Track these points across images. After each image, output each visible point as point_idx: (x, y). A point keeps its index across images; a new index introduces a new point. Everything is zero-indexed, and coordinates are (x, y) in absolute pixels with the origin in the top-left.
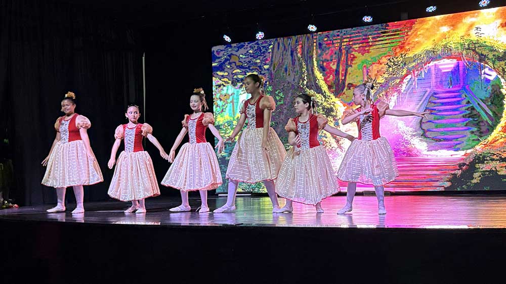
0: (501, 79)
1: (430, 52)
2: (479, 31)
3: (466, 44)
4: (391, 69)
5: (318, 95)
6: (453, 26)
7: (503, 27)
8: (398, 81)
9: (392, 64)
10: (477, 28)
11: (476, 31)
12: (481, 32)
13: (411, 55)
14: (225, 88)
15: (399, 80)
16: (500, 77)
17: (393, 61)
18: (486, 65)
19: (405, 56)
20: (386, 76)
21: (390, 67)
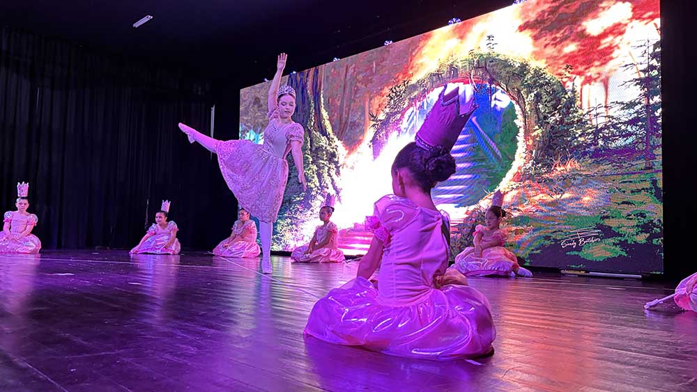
0: (515, 105)
1: (434, 75)
2: (491, 41)
3: (475, 60)
4: (392, 101)
5: (323, 138)
6: (462, 37)
7: (521, 31)
8: (398, 116)
9: (394, 94)
10: (489, 37)
11: (488, 42)
12: (493, 42)
13: (413, 81)
14: (248, 134)
15: (400, 115)
16: (514, 102)
17: (395, 91)
18: (498, 87)
19: (408, 83)
20: (387, 110)
21: (392, 98)
